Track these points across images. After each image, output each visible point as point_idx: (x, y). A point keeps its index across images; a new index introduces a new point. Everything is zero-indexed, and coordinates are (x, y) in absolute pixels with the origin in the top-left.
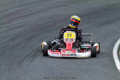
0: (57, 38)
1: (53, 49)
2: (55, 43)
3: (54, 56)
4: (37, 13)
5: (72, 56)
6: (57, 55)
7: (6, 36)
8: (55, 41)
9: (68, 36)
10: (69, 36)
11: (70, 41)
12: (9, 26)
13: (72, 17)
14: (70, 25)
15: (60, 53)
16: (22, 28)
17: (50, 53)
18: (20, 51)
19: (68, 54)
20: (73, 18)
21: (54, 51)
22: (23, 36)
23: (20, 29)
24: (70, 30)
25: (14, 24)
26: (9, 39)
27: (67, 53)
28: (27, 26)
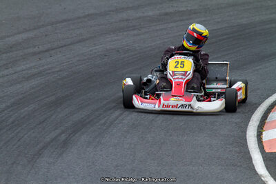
0: (156, 71)
1: (146, 94)
2: (149, 81)
3: (146, 108)
5: (184, 109)
6: (153, 105)
8: (150, 76)
9: (176, 67)
10: (179, 66)
11: (180, 77)
13: (191, 27)
14: (185, 44)
15: (158, 102)
17: (137, 102)
19: (175, 103)
20: (193, 28)
21: (146, 98)
24: (181, 54)
27: (173, 101)
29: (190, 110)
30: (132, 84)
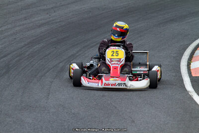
0: (95, 58)
1: (90, 76)
2: (92, 65)
3: (91, 86)
5: (120, 87)
6: (97, 84)
7: (21, 39)
8: (91, 62)
9: (112, 55)
10: (115, 54)
11: (116, 63)
12: (26, 24)
15: (100, 81)
16: (46, 26)
17: (84, 81)
18: (42, 62)
19: (114, 82)
20: (116, 25)
21: (90, 79)
22: (46, 39)
23: (43, 29)
24: (115, 46)
25: (33, 20)
26: (26, 43)
27: (112, 81)
28: (53, 23)
29: (125, 87)
30: (78, 68)
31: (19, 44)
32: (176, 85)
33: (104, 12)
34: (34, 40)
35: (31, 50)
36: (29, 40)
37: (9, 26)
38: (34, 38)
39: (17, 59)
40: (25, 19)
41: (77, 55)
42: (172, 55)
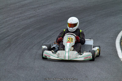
4: (47, 5)
7: (18, 26)
12: (21, 17)
16: (34, 18)
18: (31, 40)
22: (34, 26)
23: (32, 20)
25: (26, 14)
26: (21, 28)
28: (38, 16)
31: (17, 29)
32: (113, 54)
33: (69, 10)
34: (26, 26)
35: (24, 32)
36: (23, 27)
37: (11, 18)
38: (26, 25)
39: (16, 38)
40: (21, 13)
41: (52, 36)
42: (111, 36)
